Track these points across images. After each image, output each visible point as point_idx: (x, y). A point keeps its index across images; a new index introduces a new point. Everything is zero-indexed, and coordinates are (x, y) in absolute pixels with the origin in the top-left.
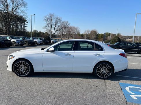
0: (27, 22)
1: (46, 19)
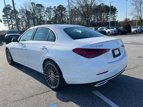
0: (117, 10)
1: (134, 3)
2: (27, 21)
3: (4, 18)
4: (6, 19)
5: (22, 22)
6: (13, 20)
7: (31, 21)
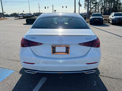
2: (104, 4)
3: (85, 2)
4: (87, 4)
5: (99, 5)
6: (91, 4)
7: (107, 4)
